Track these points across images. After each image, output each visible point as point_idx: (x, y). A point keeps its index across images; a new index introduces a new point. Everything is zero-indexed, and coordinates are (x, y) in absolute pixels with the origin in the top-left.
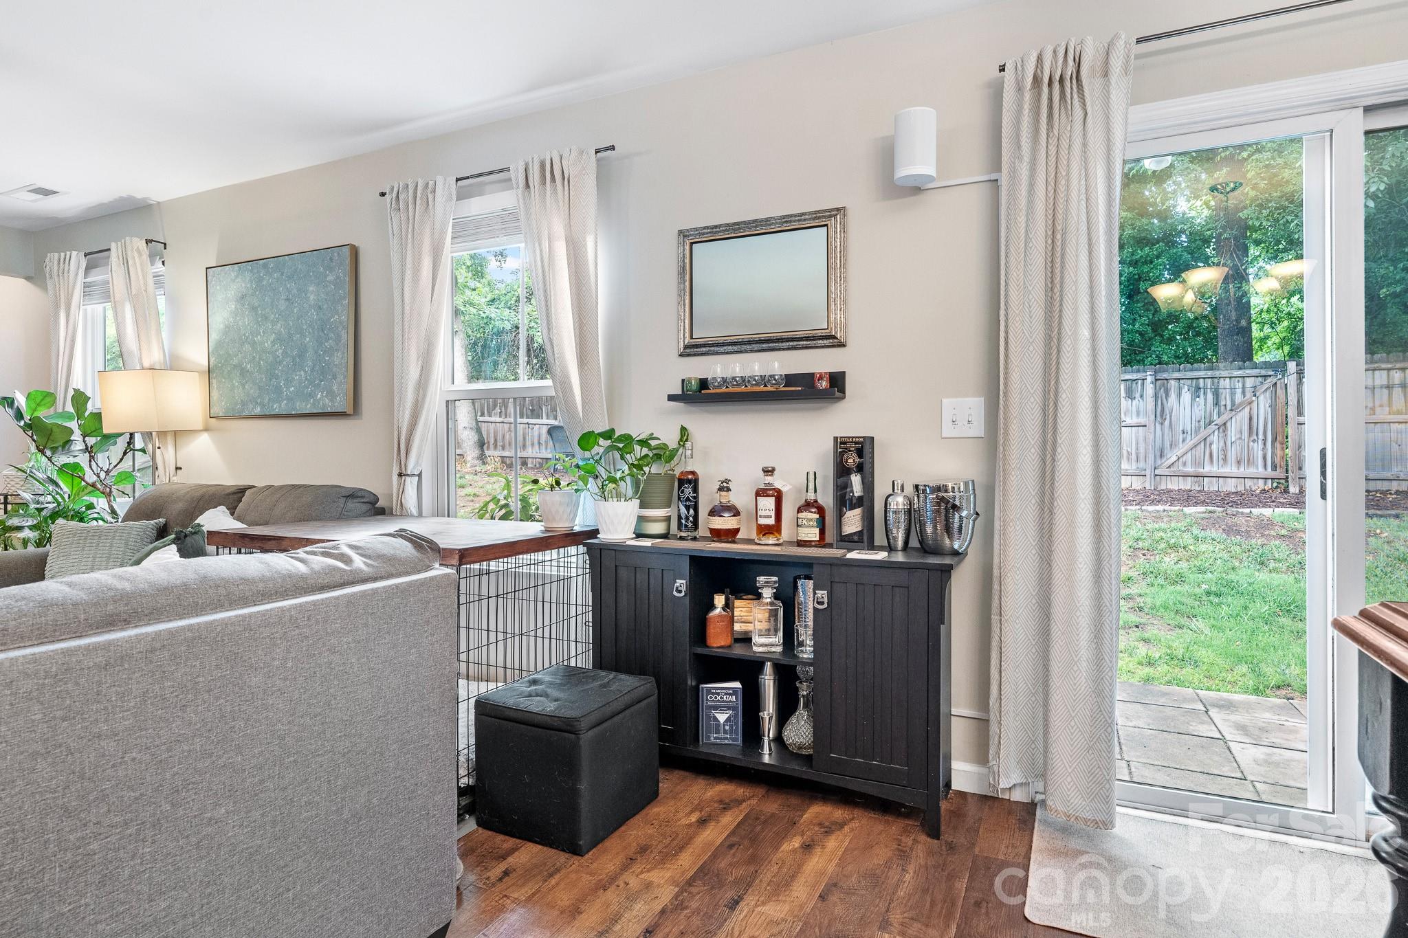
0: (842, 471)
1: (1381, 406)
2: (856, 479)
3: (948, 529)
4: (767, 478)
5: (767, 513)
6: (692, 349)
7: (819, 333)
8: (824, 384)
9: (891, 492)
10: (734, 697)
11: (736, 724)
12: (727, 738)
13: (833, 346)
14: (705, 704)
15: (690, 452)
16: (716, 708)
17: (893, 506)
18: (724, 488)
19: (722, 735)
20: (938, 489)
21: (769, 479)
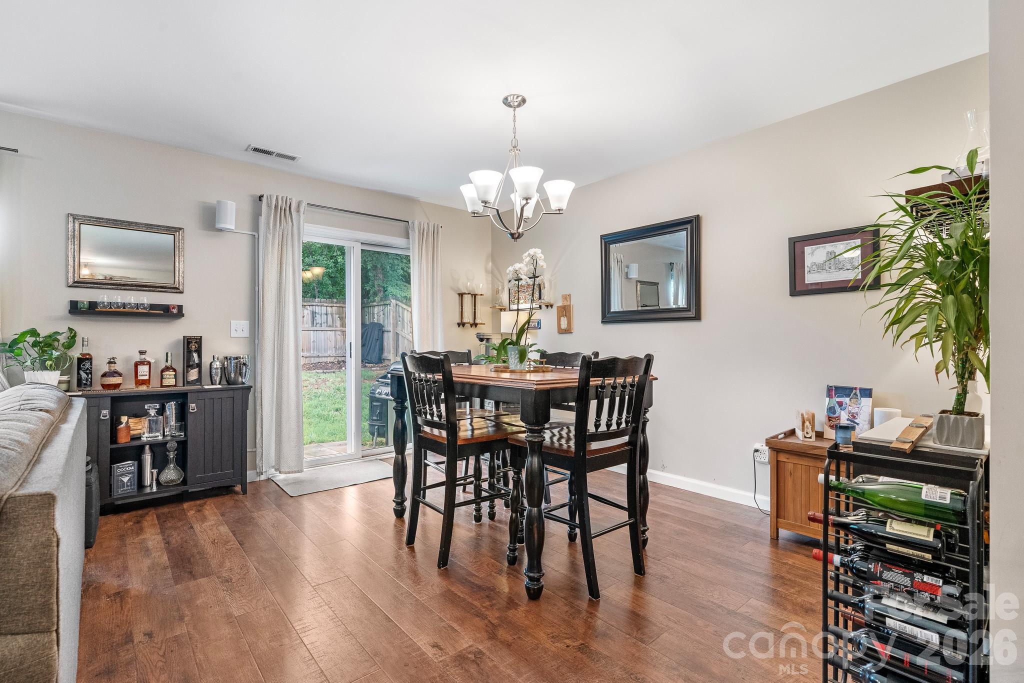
0: (188, 353)
1: (324, 323)
2: (195, 355)
3: (241, 374)
4: (142, 356)
5: (145, 373)
6: (79, 284)
7: (169, 285)
8: (175, 311)
9: (212, 360)
10: (133, 467)
11: (134, 481)
12: (129, 489)
13: (177, 293)
14: (115, 475)
15: (86, 343)
16: (122, 475)
17: (215, 366)
18: (111, 362)
19: (125, 488)
20: (237, 358)
21: (143, 357)
